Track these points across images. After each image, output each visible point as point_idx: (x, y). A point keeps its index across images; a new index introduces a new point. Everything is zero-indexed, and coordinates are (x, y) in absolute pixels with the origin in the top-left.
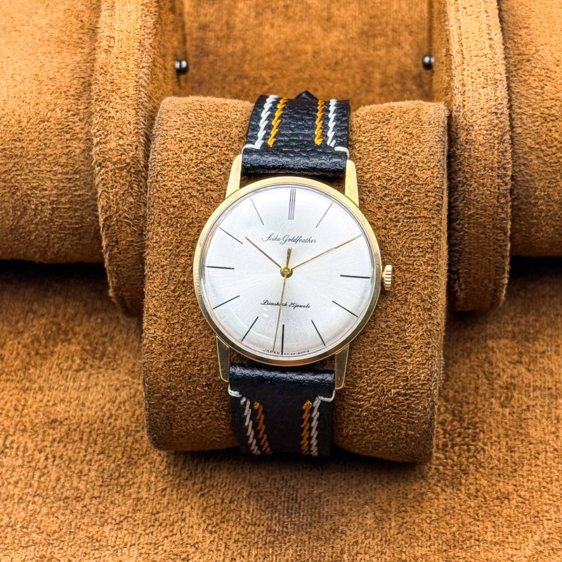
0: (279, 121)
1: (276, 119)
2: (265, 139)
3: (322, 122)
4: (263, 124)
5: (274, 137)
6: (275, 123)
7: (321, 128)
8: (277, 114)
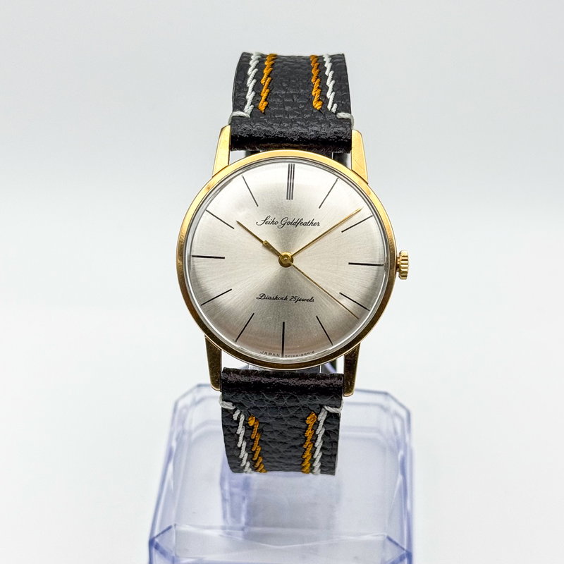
0: (269, 79)
1: (265, 77)
2: (255, 102)
3: (318, 80)
4: (250, 83)
5: (266, 100)
6: (265, 81)
7: (318, 88)
8: (266, 72)
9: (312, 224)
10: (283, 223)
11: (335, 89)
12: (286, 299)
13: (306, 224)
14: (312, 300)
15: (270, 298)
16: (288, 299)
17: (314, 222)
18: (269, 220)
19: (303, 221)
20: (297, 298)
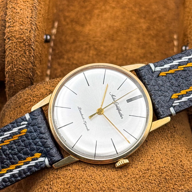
9: (121, 115)
10: (116, 103)
11: (189, 100)
12: (83, 119)
13: (120, 113)
14: (88, 130)
15: (80, 112)
16: (84, 120)
17: (122, 116)
18: (114, 97)
19: (120, 111)
20: (86, 123)
